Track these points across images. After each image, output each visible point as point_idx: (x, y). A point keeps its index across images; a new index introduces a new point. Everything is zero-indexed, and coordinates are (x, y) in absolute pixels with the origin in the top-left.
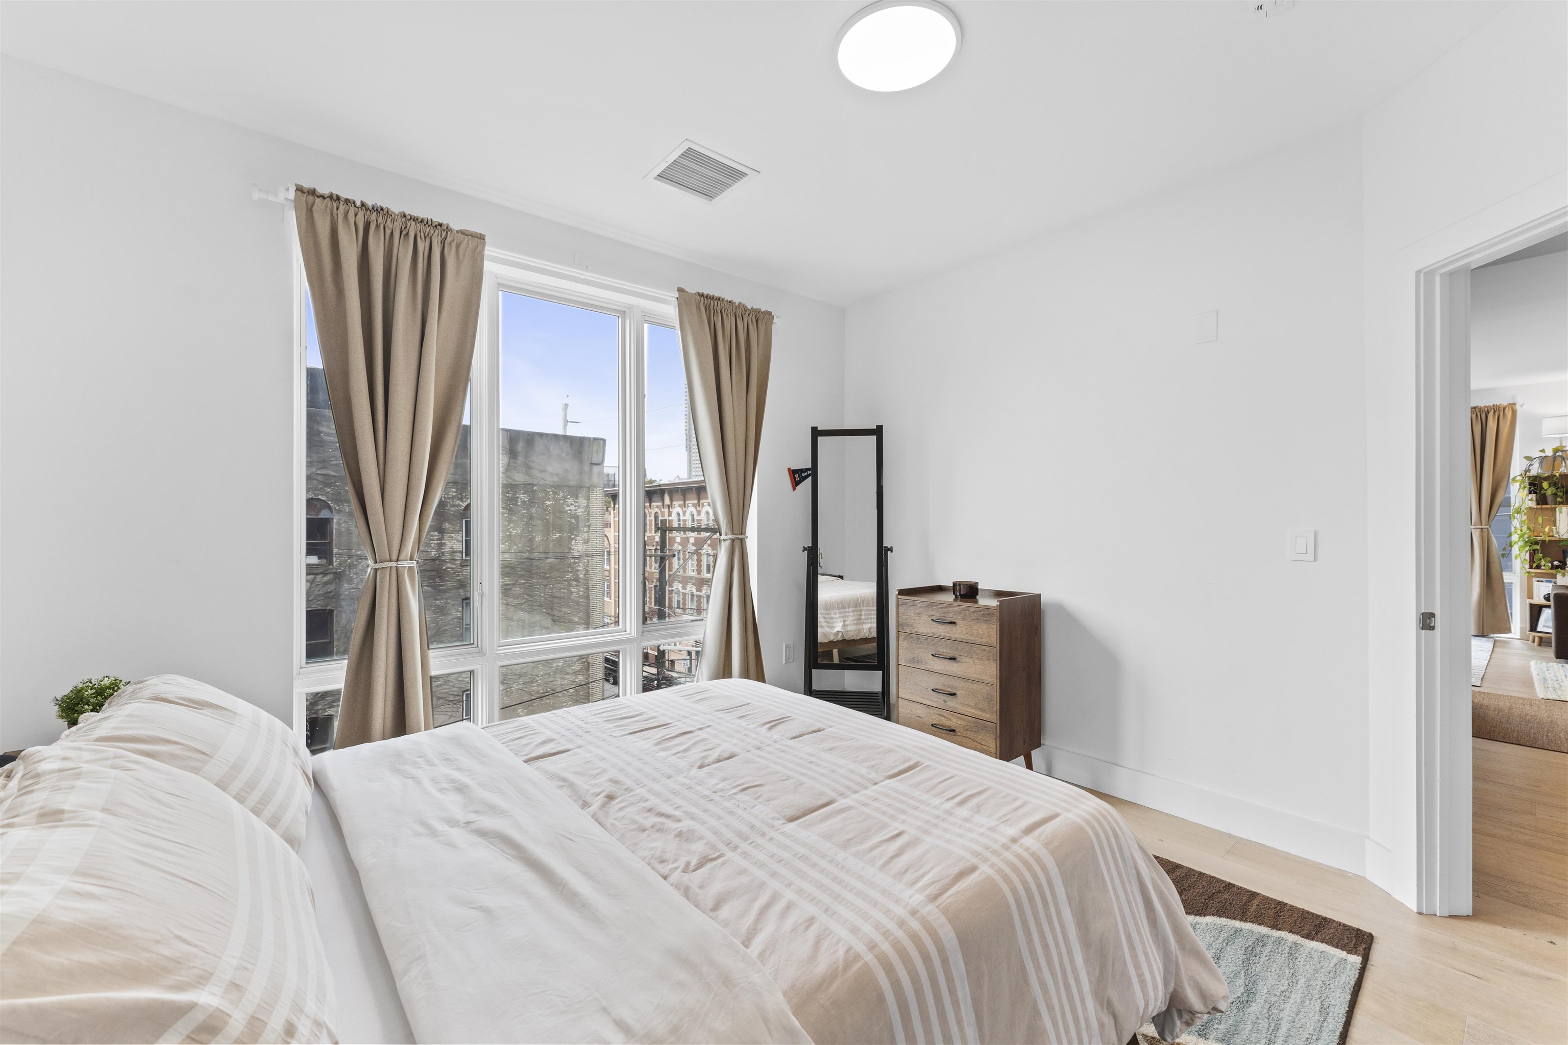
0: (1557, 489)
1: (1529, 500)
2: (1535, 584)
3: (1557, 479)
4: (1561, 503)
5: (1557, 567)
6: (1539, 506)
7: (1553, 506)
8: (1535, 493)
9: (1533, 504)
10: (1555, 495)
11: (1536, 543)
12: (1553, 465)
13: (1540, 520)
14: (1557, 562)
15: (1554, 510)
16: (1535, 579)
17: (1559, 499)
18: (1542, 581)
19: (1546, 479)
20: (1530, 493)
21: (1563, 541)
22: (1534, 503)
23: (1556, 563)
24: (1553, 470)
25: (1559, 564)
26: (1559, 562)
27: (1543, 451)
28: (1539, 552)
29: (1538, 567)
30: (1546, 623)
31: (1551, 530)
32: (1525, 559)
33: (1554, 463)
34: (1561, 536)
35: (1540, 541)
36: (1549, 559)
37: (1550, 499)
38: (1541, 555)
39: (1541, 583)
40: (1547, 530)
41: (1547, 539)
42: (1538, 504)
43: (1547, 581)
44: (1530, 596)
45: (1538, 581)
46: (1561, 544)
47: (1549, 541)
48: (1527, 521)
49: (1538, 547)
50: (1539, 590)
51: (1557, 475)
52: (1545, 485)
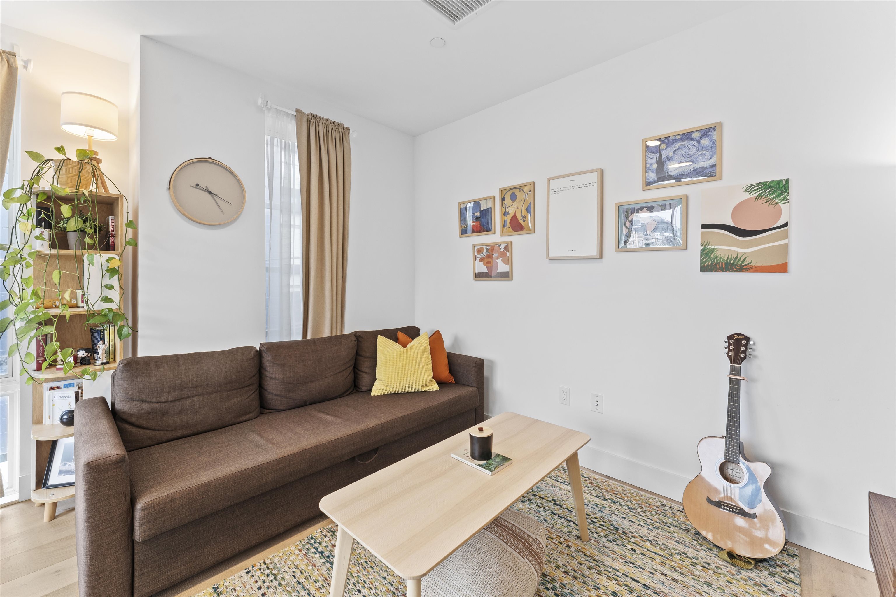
0: (85, 221)
1: (37, 238)
2: (47, 394)
3: (85, 201)
4: (92, 247)
5: (84, 362)
6: (54, 252)
7: (78, 252)
8: (48, 226)
9: (43, 247)
10: (82, 231)
11: (49, 322)
12: (79, 176)
13: (56, 277)
14: (84, 352)
15: (80, 260)
16: (46, 386)
17: (87, 240)
18: (58, 388)
19: (67, 200)
20: (39, 224)
21: (93, 315)
22: (46, 244)
23: (81, 354)
24: (78, 186)
25: (86, 354)
26: (87, 350)
27: (61, 149)
28: (54, 339)
29: (52, 365)
30: (65, 464)
31: (74, 295)
32: (28, 354)
33: (80, 172)
34: (90, 306)
35: (55, 317)
36: (70, 350)
37: (72, 238)
38: (55, 345)
39: (56, 392)
40: (67, 296)
41: (69, 312)
42: (53, 246)
43: (66, 386)
44: (38, 421)
45: (52, 389)
46: (91, 322)
47: (71, 316)
48: (32, 280)
49: (51, 329)
50: (53, 405)
51: (86, 193)
52: (66, 210)
